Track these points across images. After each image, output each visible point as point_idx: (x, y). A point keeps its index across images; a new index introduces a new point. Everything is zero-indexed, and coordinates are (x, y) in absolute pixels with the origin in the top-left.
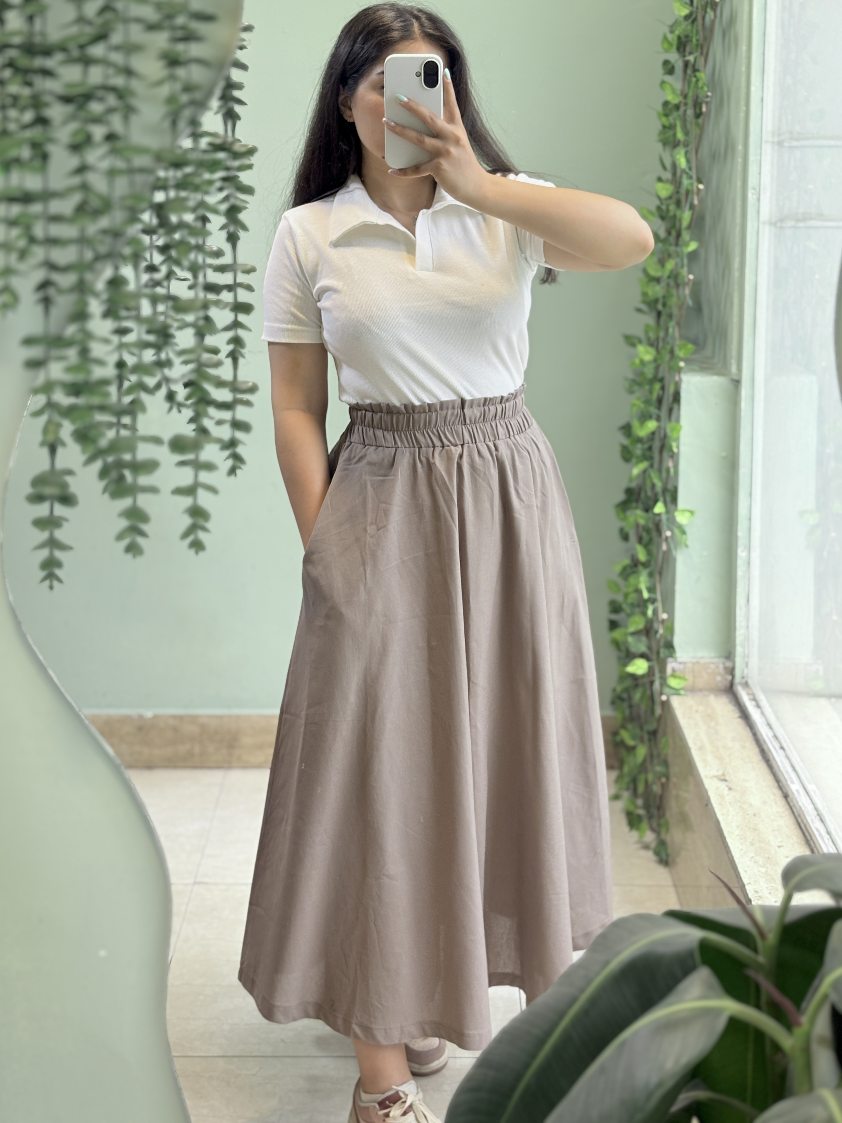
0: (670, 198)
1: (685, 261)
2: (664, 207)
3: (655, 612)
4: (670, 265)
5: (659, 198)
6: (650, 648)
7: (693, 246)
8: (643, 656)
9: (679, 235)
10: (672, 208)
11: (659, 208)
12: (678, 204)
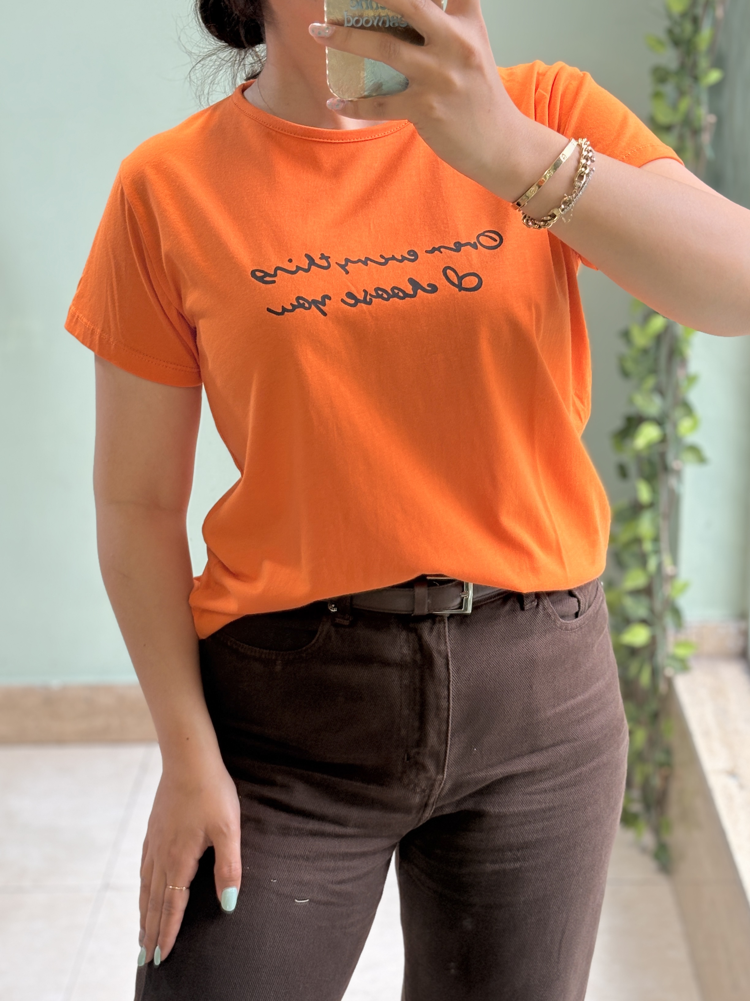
0: (684, 15)
1: (704, 97)
2: (677, 30)
3: (660, 566)
4: (684, 104)
5: (669, 15)
6: (652, 610)
7: (714, 76)
8: (644, 622)
9: (695, 65)
10: (688, 27)
11: (670, 32)
12: (696, 22)
